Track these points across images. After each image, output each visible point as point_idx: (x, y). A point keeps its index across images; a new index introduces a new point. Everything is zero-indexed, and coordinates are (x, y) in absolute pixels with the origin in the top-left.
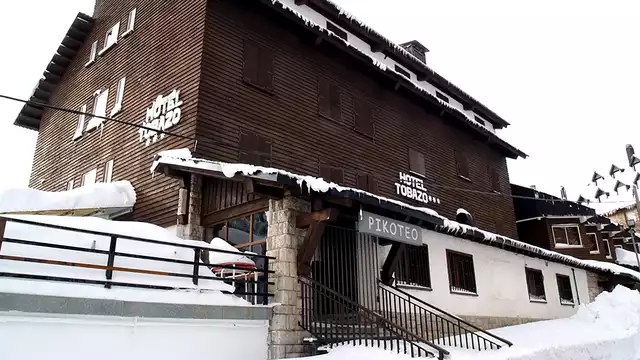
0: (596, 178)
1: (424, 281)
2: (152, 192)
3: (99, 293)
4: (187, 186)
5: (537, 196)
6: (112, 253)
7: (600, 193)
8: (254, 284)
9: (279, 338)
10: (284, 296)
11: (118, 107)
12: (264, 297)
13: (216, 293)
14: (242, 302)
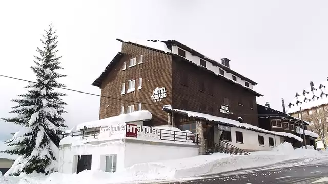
0: (297, 95)
1: (230, 139)
3: (173, 142)
5: (266, 109)
7: (298, 102)
8: (195, 139)
10: (202, 143)
11: (140, 88)
12: (198, 143)
13: (190, 142)
14: (194, 144)
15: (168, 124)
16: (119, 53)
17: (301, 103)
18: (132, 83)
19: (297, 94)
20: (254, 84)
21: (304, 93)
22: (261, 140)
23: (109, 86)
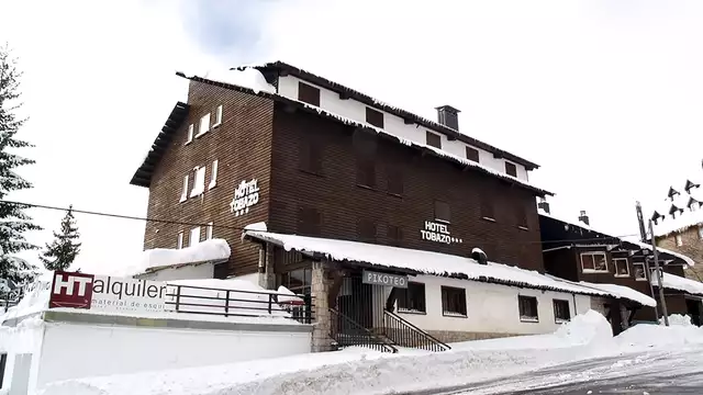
0: (672, 193)
1: (419, 306)
2: (242, 249)
3: (222, 319)
4: (264, 248)
5: (566, 227)
6: (227, 299)
7: (674, 209)
8: (303, 312)
9: (317, 342)
10: (320, 319)
11: (213, 184)
12: (309, 319)
13: (281, 318)
14: (295, 323)
15: (255, 271)
16: (179, 103)
17: (682, 211)
18: (201, 174)
19: (672, 190)
20: (529, 166)
21: (687, 189)
22: (528, 307)
23: (162, 182)
